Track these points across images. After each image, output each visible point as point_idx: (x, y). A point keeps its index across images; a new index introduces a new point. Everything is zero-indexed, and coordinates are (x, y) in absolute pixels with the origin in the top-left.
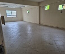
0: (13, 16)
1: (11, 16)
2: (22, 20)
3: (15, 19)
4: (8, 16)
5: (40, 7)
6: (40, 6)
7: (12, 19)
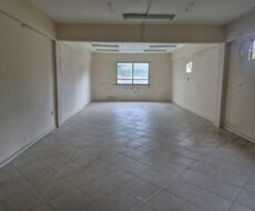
0: (135, 82)
1: (130, 82)
2: (168, 100)
3: (142, 93)
4: (119, 82)
5: (229, 46)
6: (228, 40)
7: (131, 93)
